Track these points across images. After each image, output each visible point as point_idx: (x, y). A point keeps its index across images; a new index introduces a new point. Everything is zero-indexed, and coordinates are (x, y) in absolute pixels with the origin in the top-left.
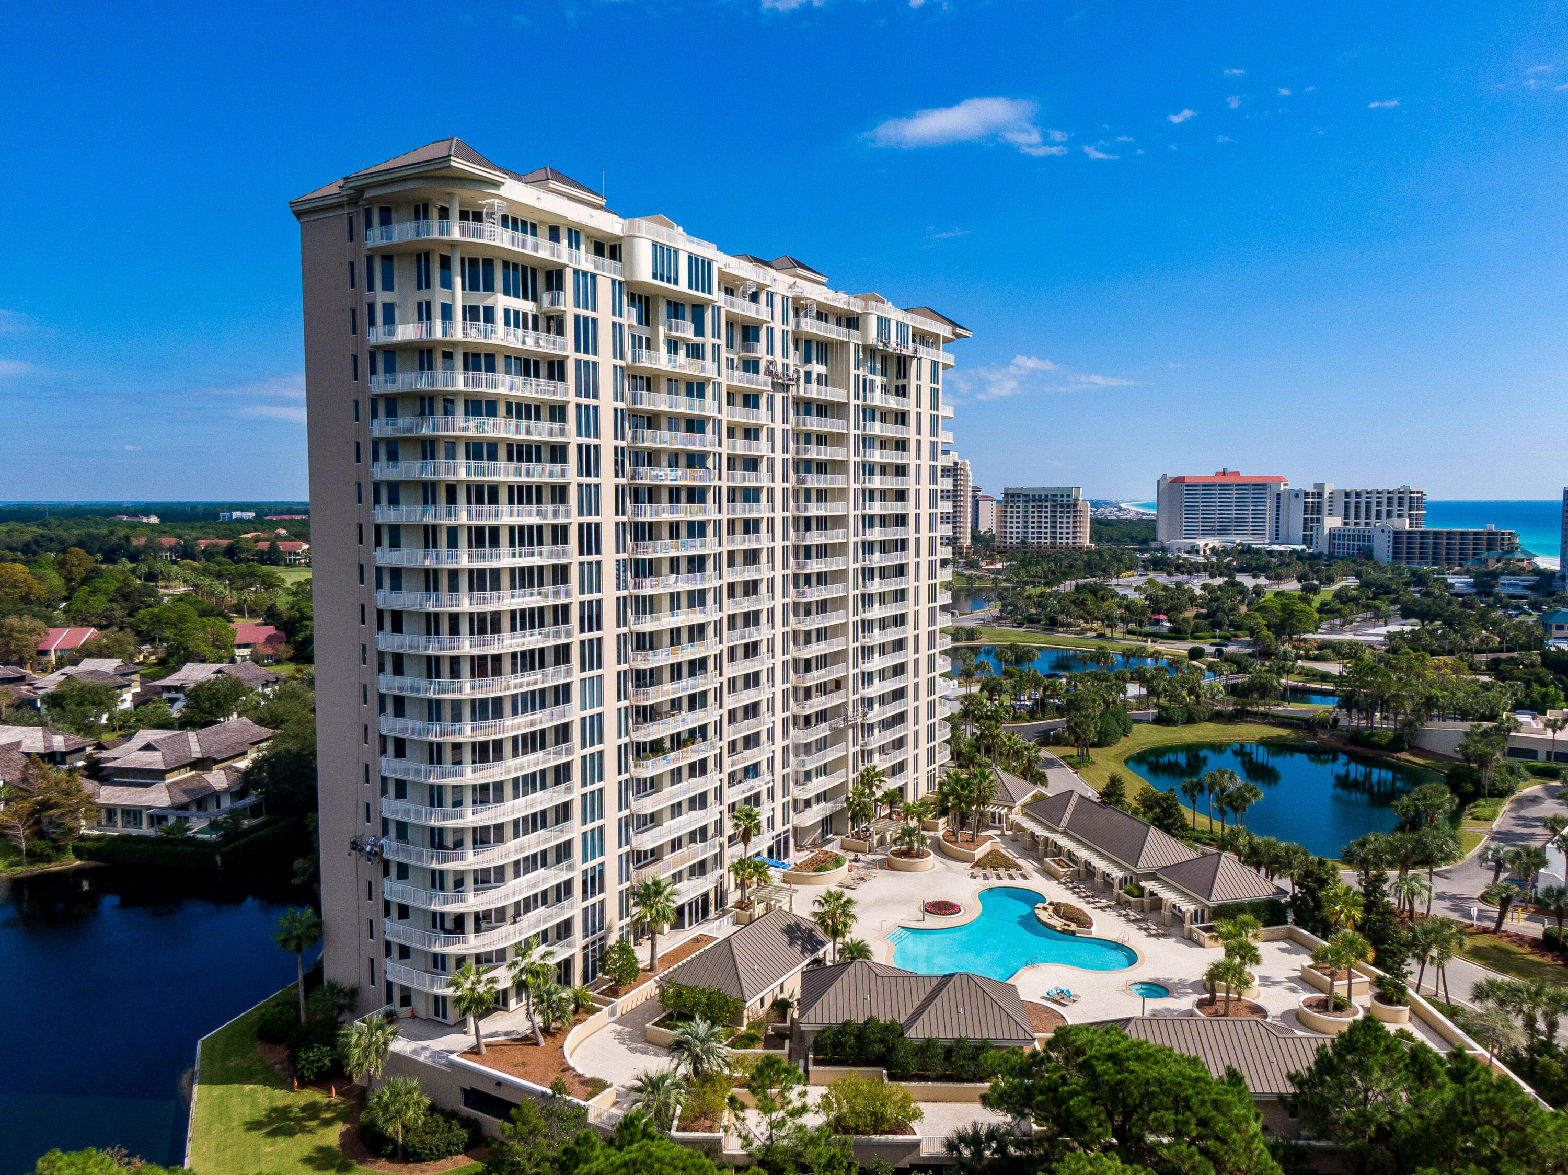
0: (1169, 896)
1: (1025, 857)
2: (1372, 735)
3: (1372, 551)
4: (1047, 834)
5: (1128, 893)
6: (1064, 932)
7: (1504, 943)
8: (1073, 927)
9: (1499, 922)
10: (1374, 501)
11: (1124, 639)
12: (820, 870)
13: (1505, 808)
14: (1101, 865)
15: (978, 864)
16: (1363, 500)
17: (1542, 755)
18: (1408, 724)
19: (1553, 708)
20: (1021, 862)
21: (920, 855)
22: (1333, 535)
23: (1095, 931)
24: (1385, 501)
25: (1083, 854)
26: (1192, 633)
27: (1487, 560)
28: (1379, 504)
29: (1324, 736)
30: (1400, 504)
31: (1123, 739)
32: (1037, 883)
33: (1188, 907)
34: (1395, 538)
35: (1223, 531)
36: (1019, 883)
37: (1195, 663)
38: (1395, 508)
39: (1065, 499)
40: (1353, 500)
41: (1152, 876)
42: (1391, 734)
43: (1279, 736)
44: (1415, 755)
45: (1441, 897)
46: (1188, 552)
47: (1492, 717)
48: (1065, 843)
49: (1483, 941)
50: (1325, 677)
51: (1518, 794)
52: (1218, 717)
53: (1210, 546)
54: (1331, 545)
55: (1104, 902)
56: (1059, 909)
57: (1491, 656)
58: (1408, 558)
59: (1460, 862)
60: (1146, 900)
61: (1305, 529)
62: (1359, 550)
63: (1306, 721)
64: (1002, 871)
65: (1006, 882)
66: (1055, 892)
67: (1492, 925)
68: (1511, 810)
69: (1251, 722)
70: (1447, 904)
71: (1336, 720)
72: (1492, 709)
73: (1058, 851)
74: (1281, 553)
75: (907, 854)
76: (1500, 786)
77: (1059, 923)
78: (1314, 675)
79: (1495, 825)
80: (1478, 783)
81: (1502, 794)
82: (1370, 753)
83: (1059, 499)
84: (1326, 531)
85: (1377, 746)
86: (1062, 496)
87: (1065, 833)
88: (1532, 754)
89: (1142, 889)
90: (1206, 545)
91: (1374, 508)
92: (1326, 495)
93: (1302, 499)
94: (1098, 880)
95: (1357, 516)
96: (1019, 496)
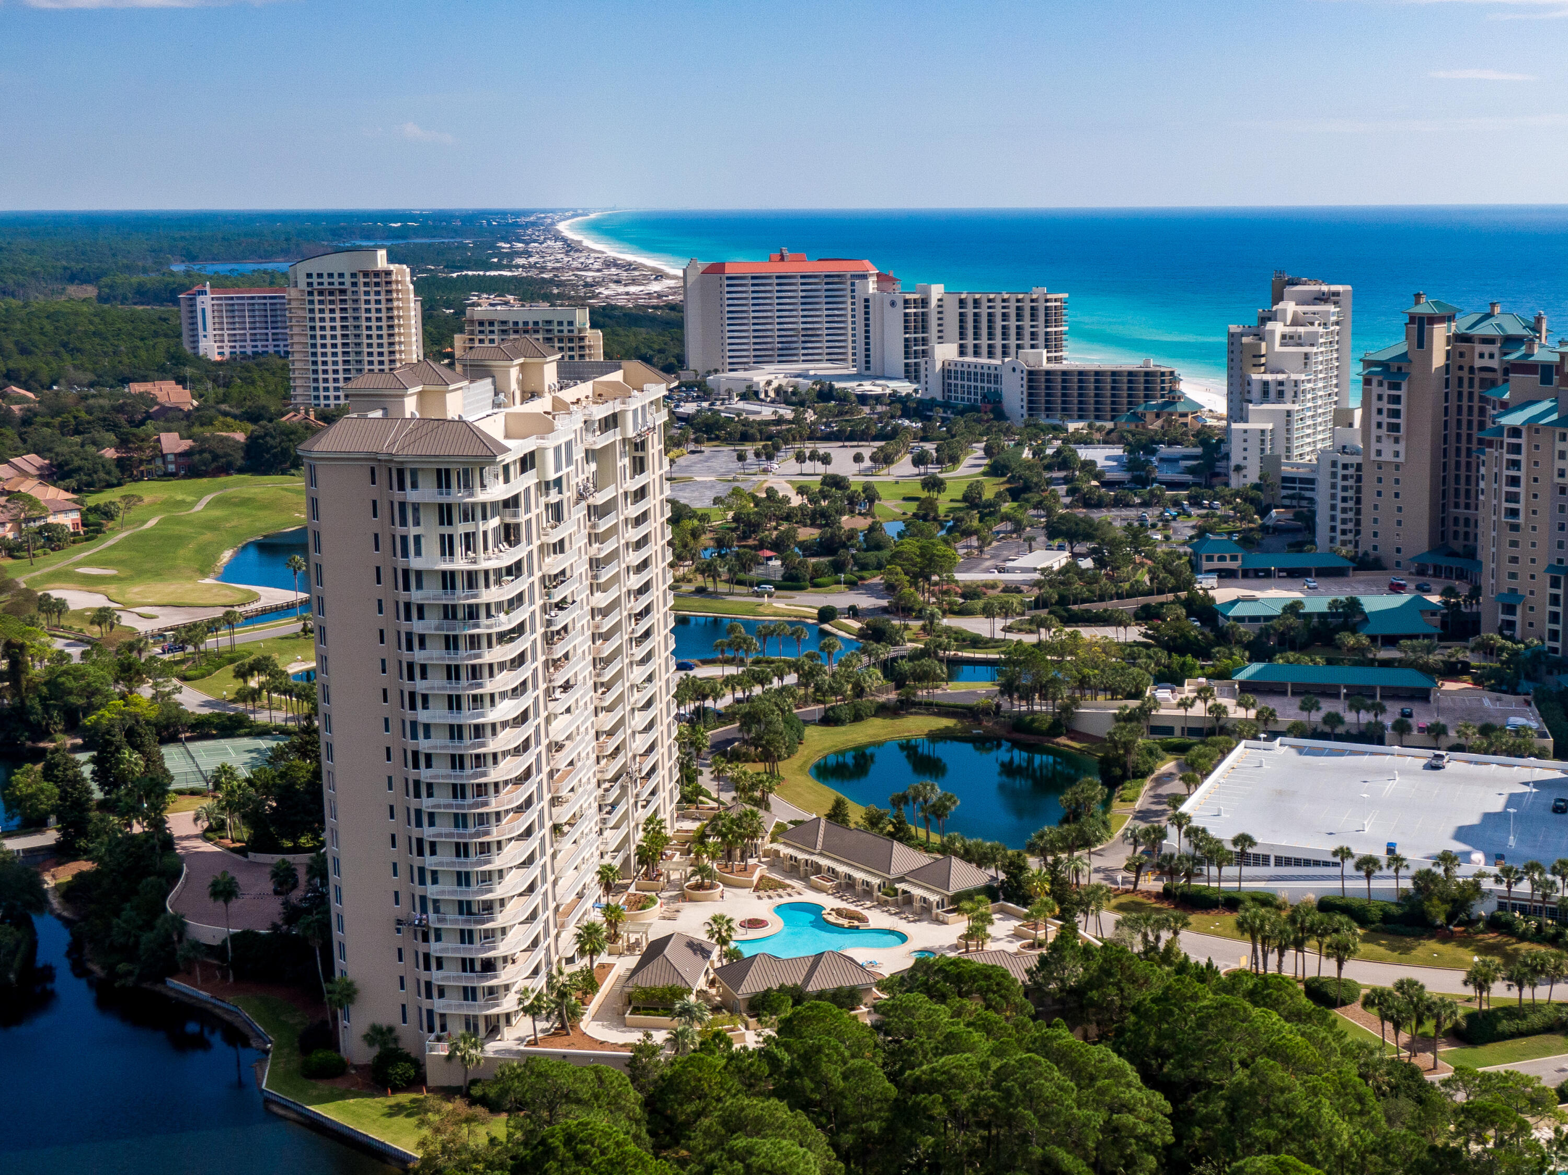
0: (917, 892)
1: (791, 878)
2: (1033, 721)
3: (1000, 396)
4: (807, 857)
5: (886, 894)
6: (851, 927)
7: (1139, 899)
8: (856, 923)
9: (1136, 884)
10: (998, 311)
11: (732, 594)
12: (643, 908)
13: (1147, 787)
14: (859, 875)
15: (757, 889)
16: (984, 311)
17: (1178, 732)
18: (1065, 709)
19: (1190, 677)
20: (788, 882)
21: (712, 887)
22: (947, 372)
23: (872, 924)
24: (1012, 312)
25: (842, 869)
26: (812, 578)
27: (1144, 415)
28: (1005, 316)
29: (988, 723)
30: (1034, 317)
31: (800, 747)
32: (811, 897)
33: (934, 898)
34: (1030, 381)
35: (785, 354)
36: (796, 898)
37: (826, 627)
38: (1027, 323)
39: (565, 328)
40: (970, 311)
41: (901, 880)
42: (1050, 719)
43: (947, 728)
44: (1072, 739)
45: (1097, 870)
46: (743, 397)
47: (1137, 694)
48: (824, 862)
49: (1124, 899)
50: (976, 642)
51: (1157, 773)
52: (883, 710)
53: (775, 384)
54: (947, 388)
55: (868, 904)
56: (839, 912)
57: (1142, 600)
58: (1047, 409)
59: (1111, 841)
60: (900, 898)
61: (907, 354)
62: (984, 397)
63: (970, 709)
64: (780, 891)
65: (787, 900)
66: (829, 902)
67: (1131, 887)
68: (1151, 789)
69: (916, 714)
70: (1101, 875)
71: (998, 706)
72: (1137, 687)
73: (818, 869)
74: (878, 399)
75: (699, 887)
76: (1143, 768)
77: (845, 922)
78: (964, 640)
79: (1138, 805)
80: (1124, 767)
81: (1144, 775)
82: (1032, 739)
83: (556, 327)
84: (938, 366)
85: (1038, 732)
86: (560, 323)
87: (821, 854)
88: (1169, 731)
89: (896, 890)
90: (769, 383)
91: (999, 323)
92: (934, 303)
93: (900, 310)
94: (859, 888)
95: (976, 336)
96: (491, 323)
